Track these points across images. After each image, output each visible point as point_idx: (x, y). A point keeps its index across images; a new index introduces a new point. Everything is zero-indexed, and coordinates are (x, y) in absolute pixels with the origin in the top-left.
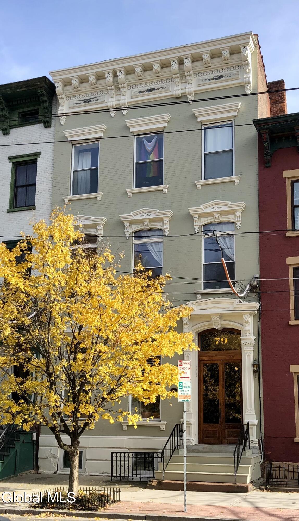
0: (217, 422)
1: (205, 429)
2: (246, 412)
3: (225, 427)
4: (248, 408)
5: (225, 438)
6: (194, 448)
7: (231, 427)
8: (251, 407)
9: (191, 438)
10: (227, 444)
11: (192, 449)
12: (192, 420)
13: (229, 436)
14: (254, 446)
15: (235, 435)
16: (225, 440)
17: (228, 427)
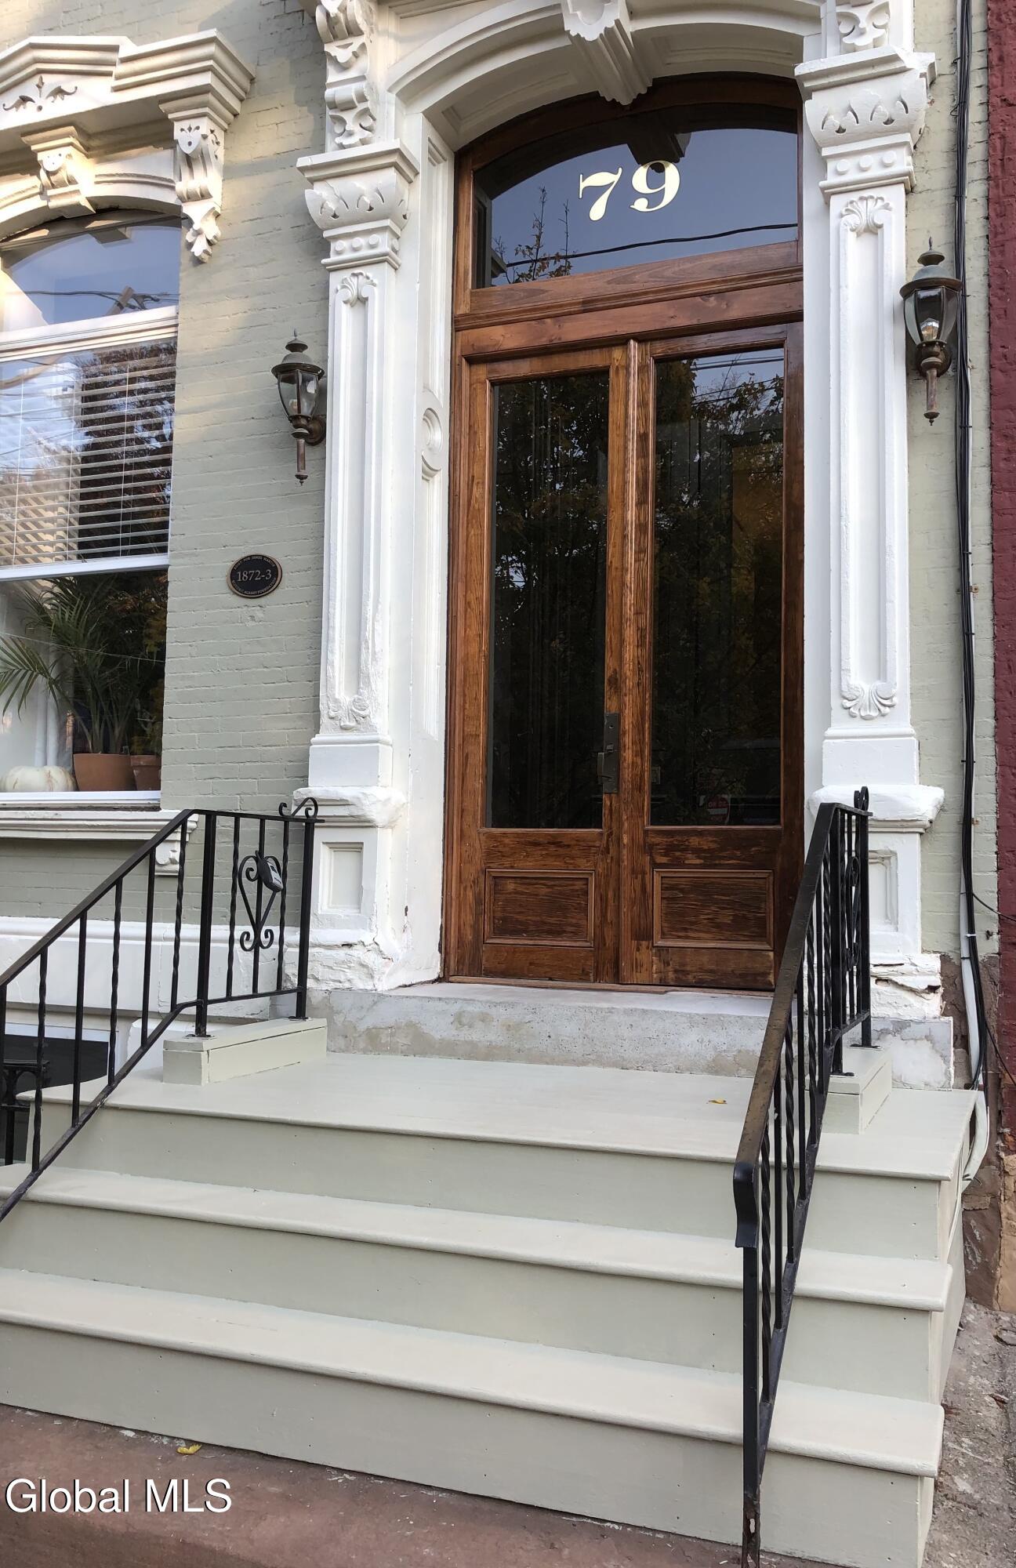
0: (589, 815)
1: (496, 870)
2: (837, 712)
3: (649, 849)
4: (858, 678)
5: (643, 934)
6: (384, 1016)
7: (697, 852)
8: (881, 669)
9: (367, 938)
10: (663, 983)
11: (369, 1022)
12: (378, 792)
13: (679, 923)
14: (906, 1014)
15: (726, 918)
16: (645, 955)
17: (669, 850)
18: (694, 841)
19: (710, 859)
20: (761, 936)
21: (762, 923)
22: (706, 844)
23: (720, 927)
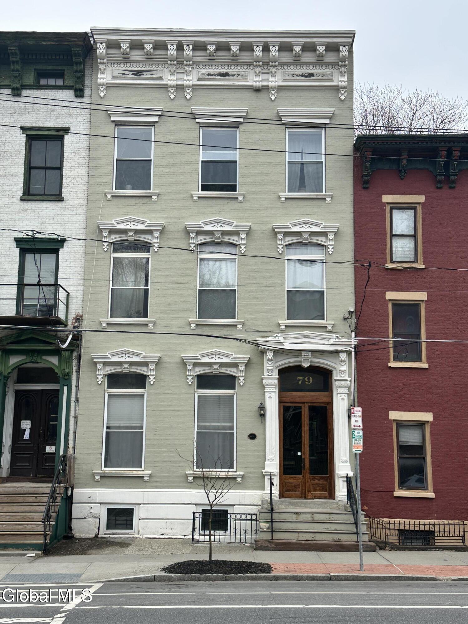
0: (300, 473)
1: (285, 482)
2: (341, 462)
3: (310, 478)
4: (343, 458)
5: (309, 491)
8: (346, 456)
10: (312, 498)
12: (276, 471)
13: (315, 490)
15: (321, 489)
16: (310, 494)
17: (313, 479)
18: (316, 477)
19: (319, 480)
20: (326, 491)
21: (326, 489)
22: (318, 478)
23: (320, 490)
